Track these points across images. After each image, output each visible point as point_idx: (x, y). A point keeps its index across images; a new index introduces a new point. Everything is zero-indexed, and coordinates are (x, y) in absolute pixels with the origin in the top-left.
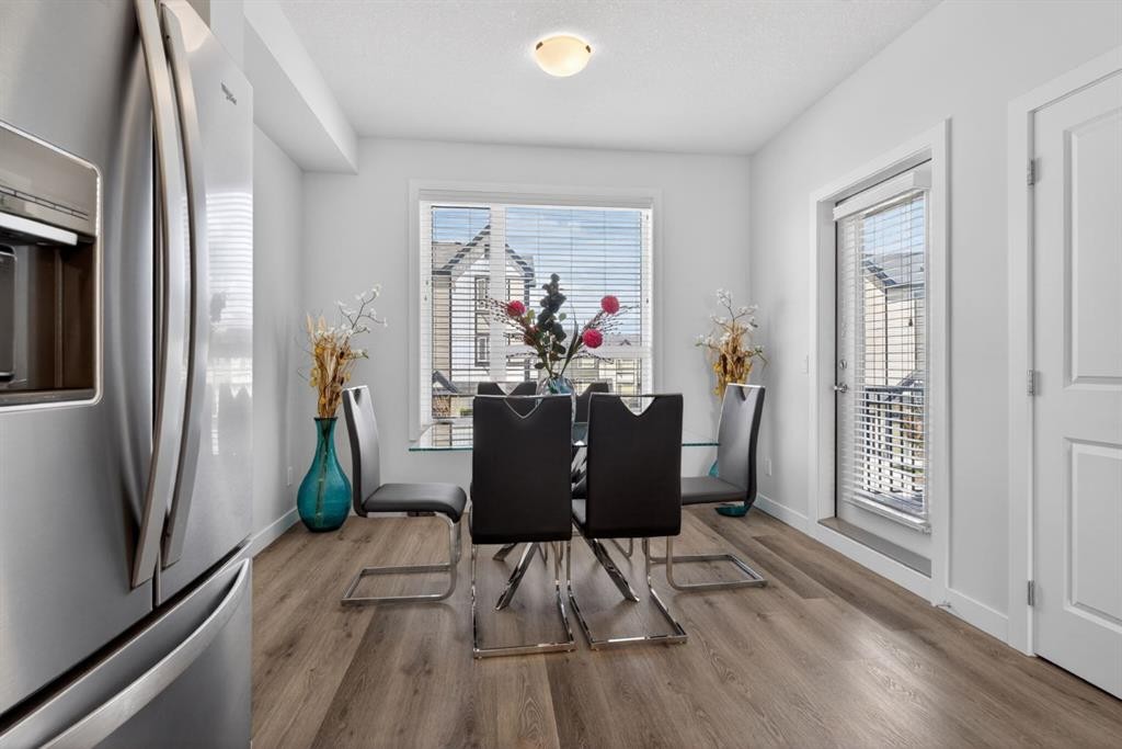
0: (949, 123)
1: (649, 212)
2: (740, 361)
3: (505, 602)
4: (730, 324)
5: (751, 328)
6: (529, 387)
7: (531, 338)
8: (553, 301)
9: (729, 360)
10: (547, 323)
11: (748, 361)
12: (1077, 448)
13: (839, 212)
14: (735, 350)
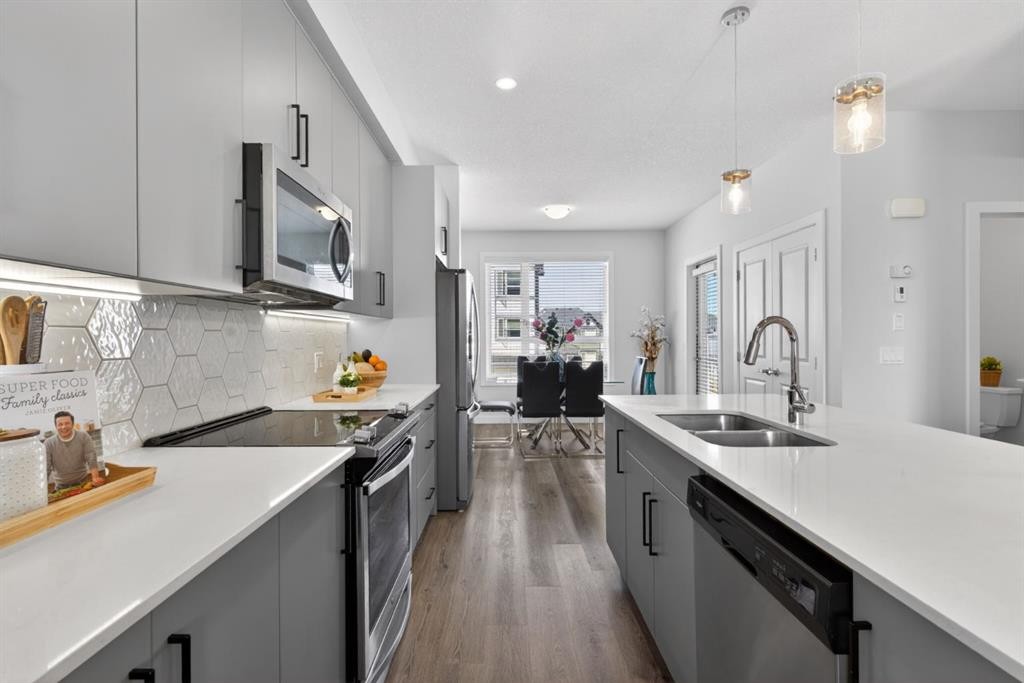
0: (721, 246)
1: (607, 264)
2: (654, 344)
3: (533, 448)
4: (650, 325)
5: (661, 327)
6: (542, 359)
7: (544, 337)
8: (553, 323)
9: (649, 344)
10: (550, 330)
11: (659, 345)
12: (748, 381)
13: (696, 272)
14: (653, 339)
